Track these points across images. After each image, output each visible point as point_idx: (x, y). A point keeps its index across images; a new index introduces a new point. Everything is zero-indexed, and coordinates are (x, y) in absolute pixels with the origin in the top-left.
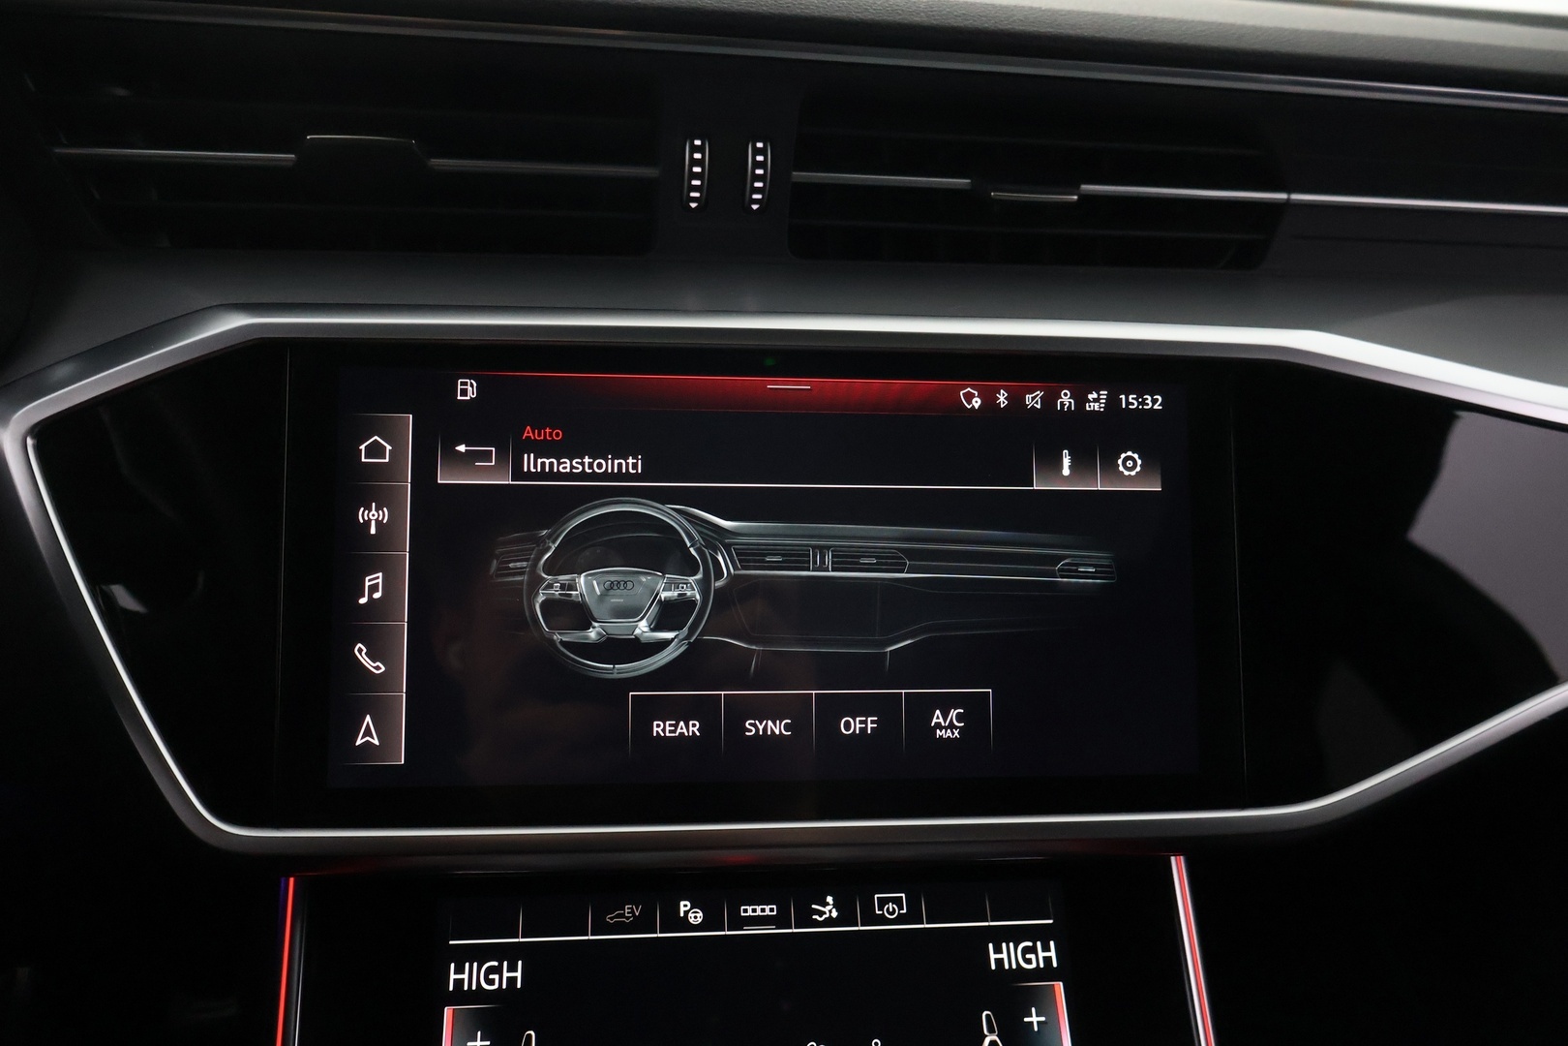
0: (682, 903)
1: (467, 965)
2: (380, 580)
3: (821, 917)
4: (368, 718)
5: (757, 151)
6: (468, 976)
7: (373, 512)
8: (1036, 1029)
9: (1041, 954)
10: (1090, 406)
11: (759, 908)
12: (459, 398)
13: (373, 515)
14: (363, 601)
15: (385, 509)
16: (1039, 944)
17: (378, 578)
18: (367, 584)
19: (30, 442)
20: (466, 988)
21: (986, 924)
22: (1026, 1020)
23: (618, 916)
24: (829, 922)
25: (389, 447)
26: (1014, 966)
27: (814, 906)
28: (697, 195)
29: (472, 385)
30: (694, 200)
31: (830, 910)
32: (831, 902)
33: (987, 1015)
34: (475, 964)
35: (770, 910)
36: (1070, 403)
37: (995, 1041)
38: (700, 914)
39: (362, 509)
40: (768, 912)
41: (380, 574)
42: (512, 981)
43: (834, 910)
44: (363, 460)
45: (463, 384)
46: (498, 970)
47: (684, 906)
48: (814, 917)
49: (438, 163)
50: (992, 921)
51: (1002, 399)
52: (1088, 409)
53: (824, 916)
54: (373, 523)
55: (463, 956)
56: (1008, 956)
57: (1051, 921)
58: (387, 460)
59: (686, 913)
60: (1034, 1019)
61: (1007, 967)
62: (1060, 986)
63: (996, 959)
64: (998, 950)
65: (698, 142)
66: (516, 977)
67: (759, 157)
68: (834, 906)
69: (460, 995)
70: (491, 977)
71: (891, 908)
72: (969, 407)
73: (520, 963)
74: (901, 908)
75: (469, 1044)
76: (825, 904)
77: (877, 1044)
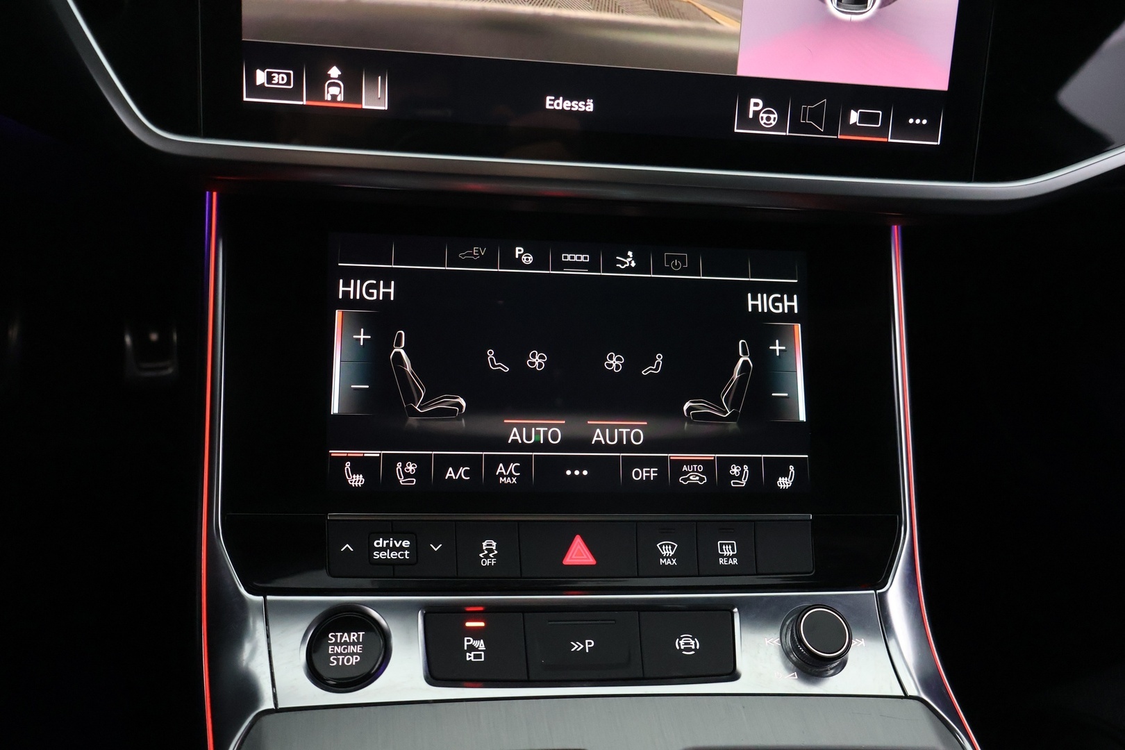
0: (517, 249)
1: (352, 281)
3: (623, 266)
6: (356, 289)
8: (778, 354)
9: (786, 304)
11: (576, 256)
16: (785, 296)
20: (352, 297)
21: (748, 279)
22: (771, 347)
23: (467, 255)
24: (629, 269)
26: (766, 311)
27: (618, 257)
31: (630, 261)
32: (631, 256)
33: (743, 343)
34: (359, 281)
35: (584, 258)
37: (747, 361)
38: (531, 258)
40: (582, 260)
42: (387, 295)
43: (633, 262)
46: (377, 287)
47: (519, 251)
48: (617, 265)
50: (751, 278)
55: (349, 275)
56: (762, 303)
57: (796, 281)
59: (520, 256)
60: (777, 348)
61: (760, 310)
62: (798, 327)
63: (752, 305)
64: (755, 298)
66: (390, 292)
68: (634, 258)
69: (347, 303)
70: (371, 291)
71: (677, 263)
73: (393, 282)
74: (684, 263)
75: (355, 336)
76: (626, 257)
77: (659, 357)
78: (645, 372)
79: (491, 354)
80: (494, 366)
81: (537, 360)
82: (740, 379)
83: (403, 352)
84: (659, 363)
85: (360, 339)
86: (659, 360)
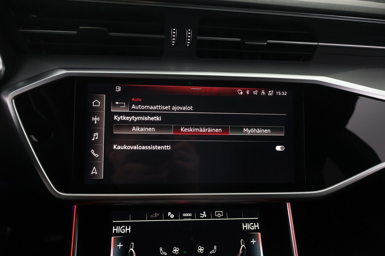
0: (169, 213)
1: (117, 227)
2: (97, 135)
3: (202, 216)
4: (94, 168)
5: (188, 32)
6: (117, 230)
7: (96, 118)
8: (254, 244)
9: (255, 226)
10: (269, 94)
11: (187, 214)
12: (116, 91)
13: (96, 119)
14: (93, 139)
15: (99, 117)
16: (255, 224)
17: (97, 134)
18: (94, 135)
19: (13, 100)
20: (117, 232)
21: (242, 219)
22: (251, 242)
23: (153, 216)
24: (204, 218)
25: (99, 103)
26: (249, 229)
27: (201, 214)
28: (174, 42)
29: (120, 88)
30: (173, 43)
31: (204, 215)
32: (205, 213)
33: (242, 240)
34: (119, 227)
35: (190, 215)
36: (264, 93)
38: (173, 216)
39: (93, 117)
41: (97, 133)
42: (128, 231)
43: (205, 215)
44: (93, 106)
45: (117, 87)
46: (125, 228)
48: (201, 217)
49: (112, 34)
51: (248, 92)
52: (269, 95)
53: (203, 216)
54: (96, 121)
55: (116, 225)
56: (247, 226)
57: (258, 218)
58: (99, 106)
59: (170, 215)
60: (253, 241)
61: (247, 229)
62: (259, 234)
63: (244, 227)
64: (245, 225)
65: (174, 29)
67: (189, 33)
68: (205, 214)
69: (115, 234)
70: (123, 230)
71: (219, 215)
72: (240, 94)
73: (130, 227)
74: (221, 215)
75: (118, 246)
76: (203, 214)
77: (215, 247)
78: (211, 253)
79: (161, 249)
80: (162, 253)
81: (176, 250)
83: (133, 250)
84: (215, 249)
85: (119, 246)
86: (215, 248)
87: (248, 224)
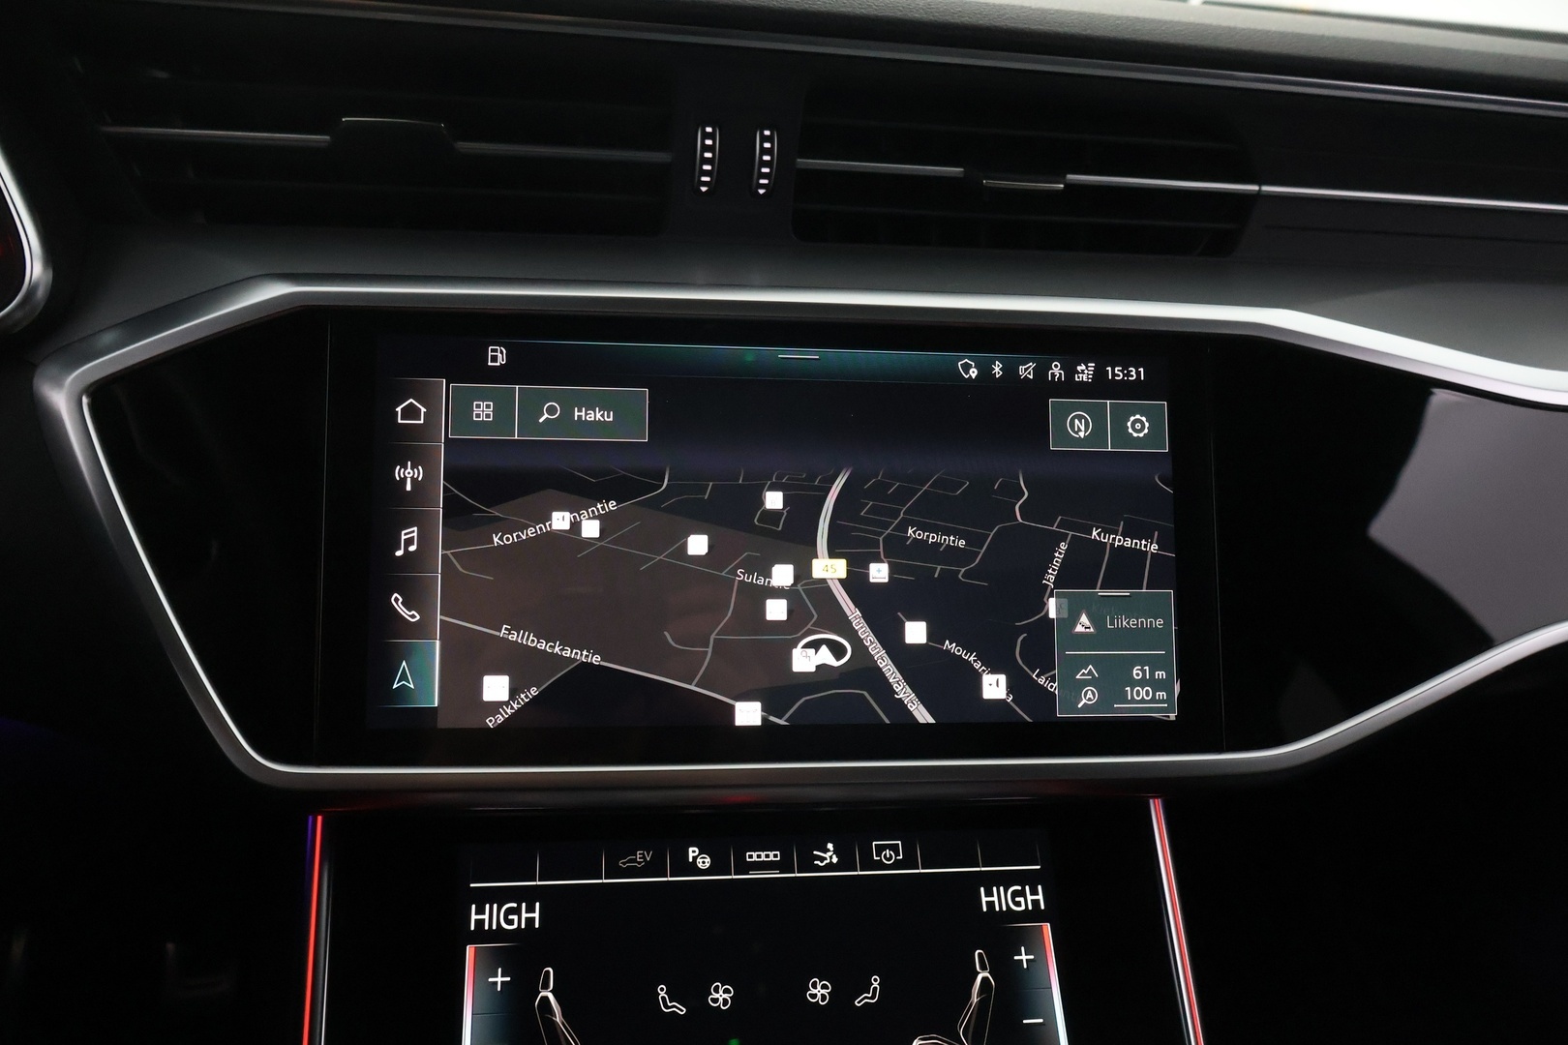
0: (691, 849)
1: (487, 906)
2: (415, 534)
3: (822, 862)
4: (404, 663)
5: (764, 139)
6: (489, 916)
7: (409, 470)
8: (1025, 966)
9: (1030, 898)
10: (1079, 377)
11: (763, 854)
12: (490, 364)
13: (409, 473)
14: (399, 553)
15: (420, 467)
16: (1027, 888)
17: (413, 532)
18: (403, 537)
19: (85, 400)
20: (486, 928)
21: (978, 869)
22: (1016, 958)
23: (630, 861)
24: (830, 867)
25: (423, 410)
26: (1004, 909)
27: (815, 852)
28: (707, 179)
29: (502, 352)
30: (705, 184)
31: (830, 856)
32: (832, 849)
33: (980, 955)
34: (495, 906)
35: (773, 856)
36: (1060, 374)
37: (988, 978)
38: (708, 860)
39: (398, 467)
40: (772, 858)
41: (415, 529)
42: (530, 921)
43: (834, 856)
44: (400, 421)
45: (492, 350)
46: (517, 911)
47: (693, 852)
48: (816, 862)
49: (464, 146)
50: (983, 867)
51: (997, 369)
52: (1077, 379)
53: (825, 862)
54: (409, 480)
55: (483, 898)
56: (998, 899)
57: (1039, 867)
58: (422, 422)
59: (695, 858)
60: (1024, 957)
61: (997, 909)
62: (1047, 927)
63: (987, 902)
64: (989, 894)
65: (709, 130)
66: (534, 918)
67: (766, 145)
68: (835, 852)
69: (481, 935)
70: (510, 917)
71: (888, 856)
72: (967, 377)
73: (538, 904)
74: (897, 854)
75: (490, 980)
76: (826, 851)
77: (875, 980)
78: (859, 1003)
79: (662, 992)
80: (667, 1007)
81: (721, 996)
82: (979, 1002)
83: (551, 997)
84: (875, 988)
85: (496, 983)
86: (876, 984)
87: (1002, 888)
